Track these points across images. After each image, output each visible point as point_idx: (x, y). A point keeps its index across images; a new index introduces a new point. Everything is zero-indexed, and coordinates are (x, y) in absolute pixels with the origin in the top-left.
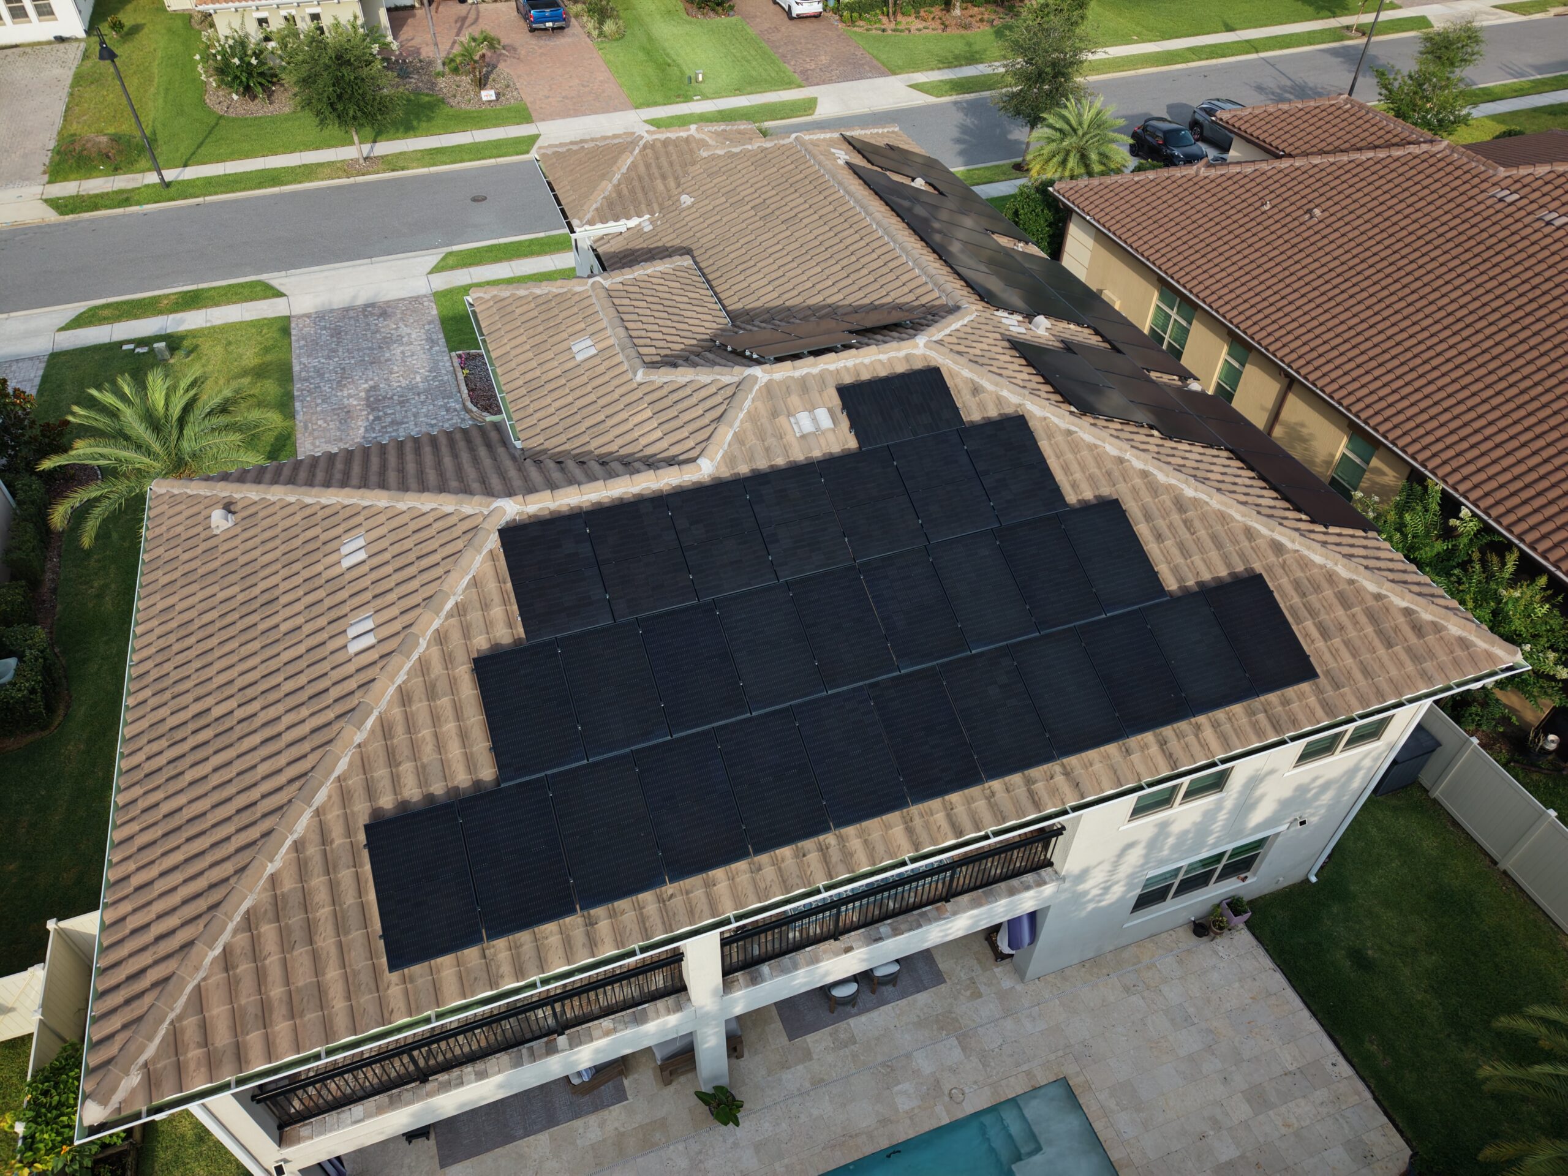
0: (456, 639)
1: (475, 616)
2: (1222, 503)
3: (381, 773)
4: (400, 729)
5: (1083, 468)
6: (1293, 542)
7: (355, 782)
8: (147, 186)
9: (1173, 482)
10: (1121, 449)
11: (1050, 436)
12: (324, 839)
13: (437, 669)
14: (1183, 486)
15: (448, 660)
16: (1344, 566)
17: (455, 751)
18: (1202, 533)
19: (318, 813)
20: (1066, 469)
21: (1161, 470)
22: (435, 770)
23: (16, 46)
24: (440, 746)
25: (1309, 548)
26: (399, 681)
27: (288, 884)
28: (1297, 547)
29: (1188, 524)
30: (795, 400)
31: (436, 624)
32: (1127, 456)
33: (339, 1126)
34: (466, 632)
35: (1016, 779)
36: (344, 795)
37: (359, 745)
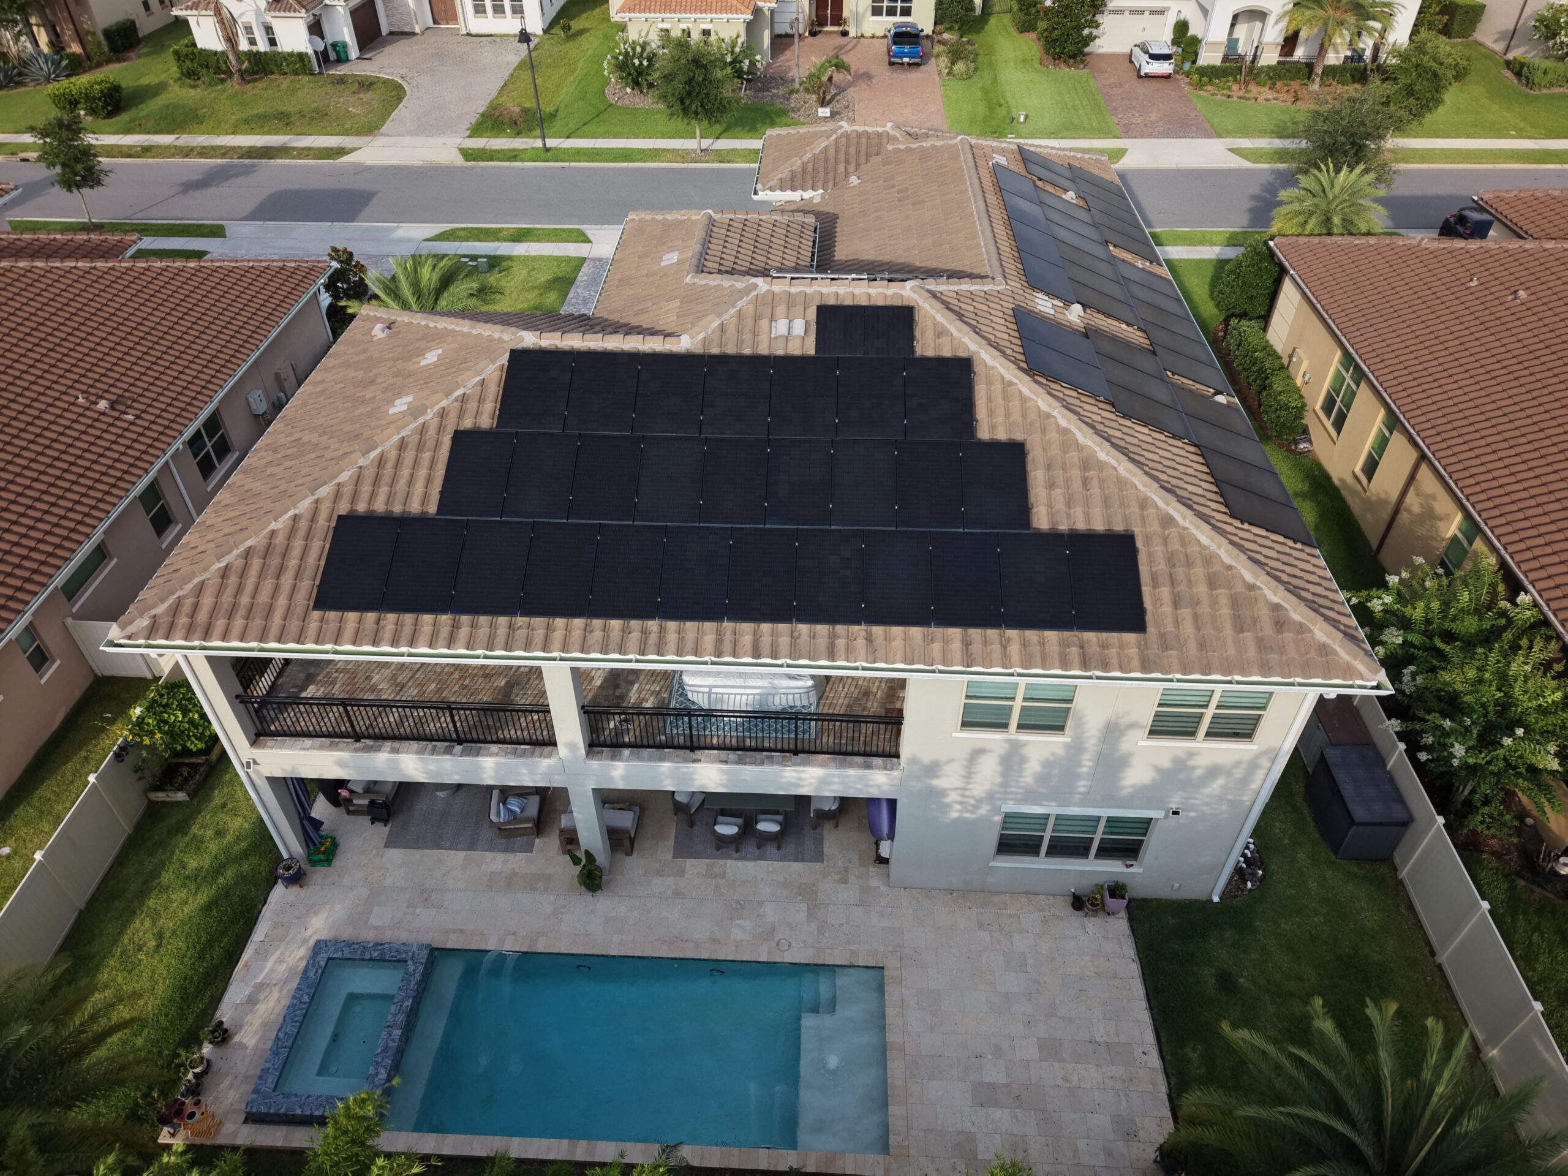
0: (453, 416)
1: (472, 406)
2: (1127, 470)
3: (366, 489)
4: (390, 464)
5: (1008, 414)
6: (1184, 518)
7: (348, 490)
8: (533, 148)
9: (1090, 443)
10: (1050, 406)
11: (989, 383)
12: (313, 519)
13: (432, 432)
14: (1097, 449)
15: (440, 429)
16: (1227, 551)
17: (419, 488)
18: (1095, 491)
19: (317, 501)
20: (991, 413)
21: (1080, 430)
22: (400, 497)
23: (491, 35)
24: (410, 482)
25: (1197, 528)
26: (403, 434)
27: (280, 539)
28: (1187, 524)
29: (1085, 483)
30: (781, 310)
31: (444, 403)
32: (1055, 413)
33: (291, 748)
34: (461, 415)
35: (822, 629)
36: (337, 495)
37: (361, 467)
